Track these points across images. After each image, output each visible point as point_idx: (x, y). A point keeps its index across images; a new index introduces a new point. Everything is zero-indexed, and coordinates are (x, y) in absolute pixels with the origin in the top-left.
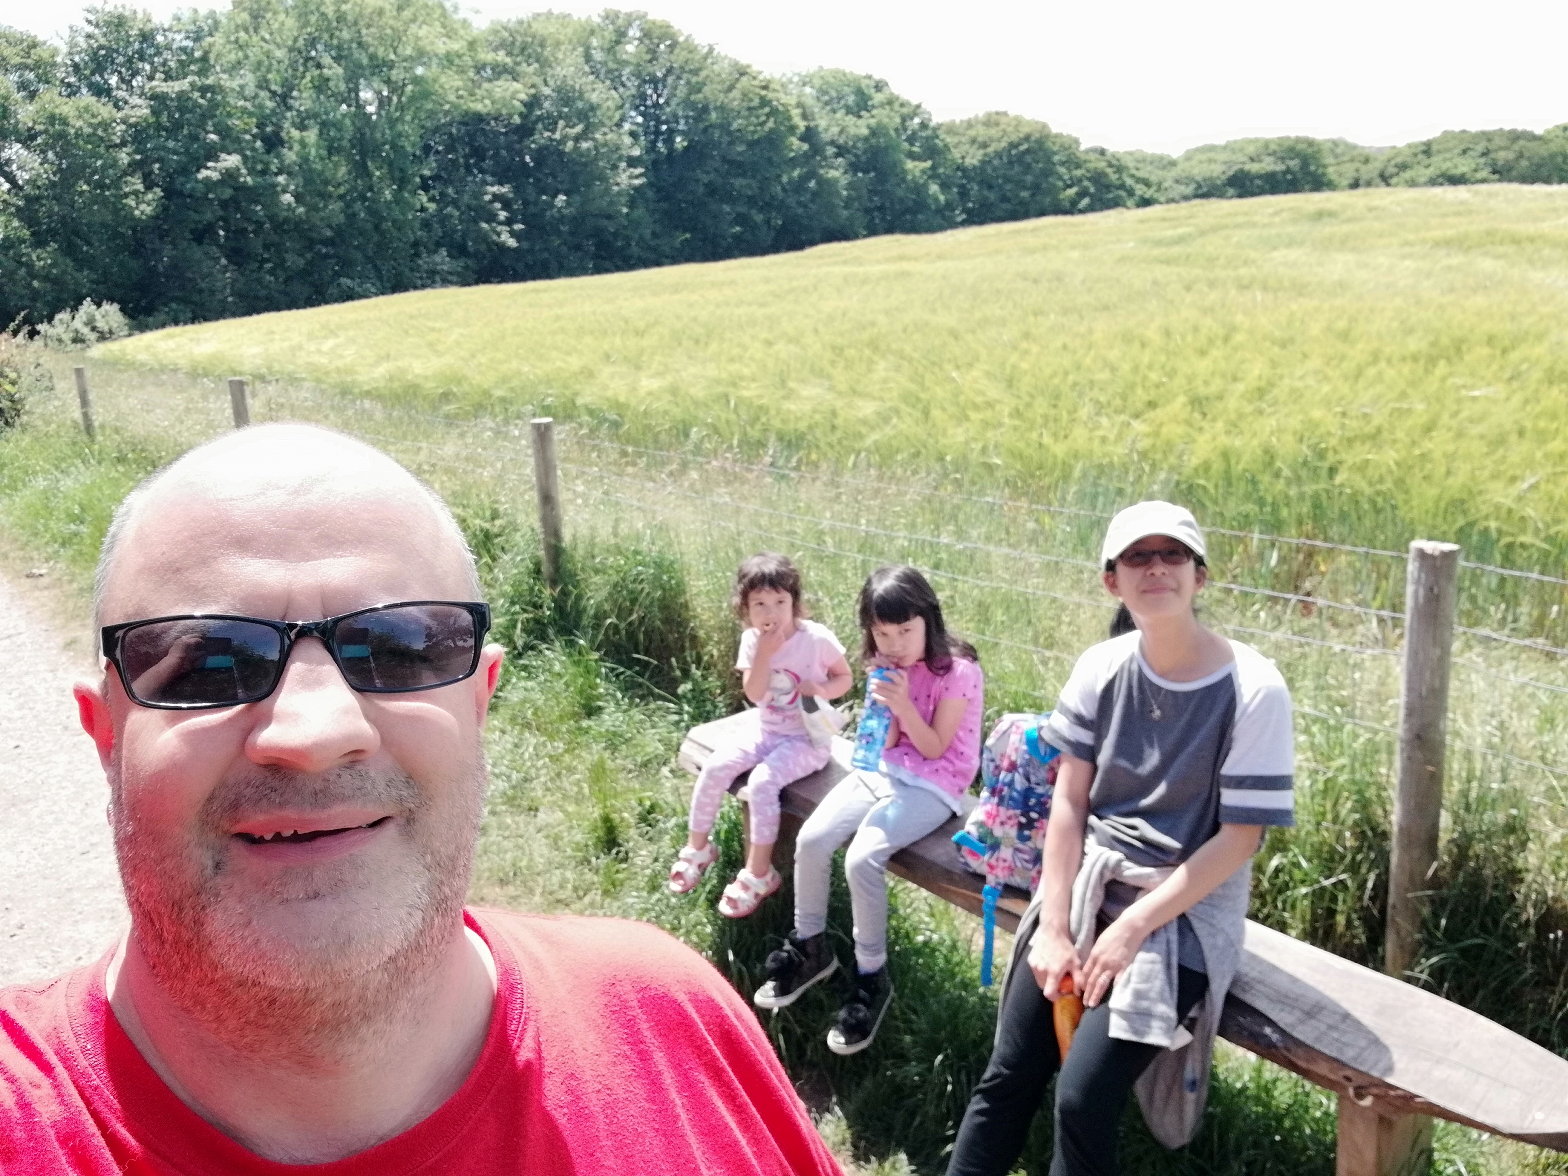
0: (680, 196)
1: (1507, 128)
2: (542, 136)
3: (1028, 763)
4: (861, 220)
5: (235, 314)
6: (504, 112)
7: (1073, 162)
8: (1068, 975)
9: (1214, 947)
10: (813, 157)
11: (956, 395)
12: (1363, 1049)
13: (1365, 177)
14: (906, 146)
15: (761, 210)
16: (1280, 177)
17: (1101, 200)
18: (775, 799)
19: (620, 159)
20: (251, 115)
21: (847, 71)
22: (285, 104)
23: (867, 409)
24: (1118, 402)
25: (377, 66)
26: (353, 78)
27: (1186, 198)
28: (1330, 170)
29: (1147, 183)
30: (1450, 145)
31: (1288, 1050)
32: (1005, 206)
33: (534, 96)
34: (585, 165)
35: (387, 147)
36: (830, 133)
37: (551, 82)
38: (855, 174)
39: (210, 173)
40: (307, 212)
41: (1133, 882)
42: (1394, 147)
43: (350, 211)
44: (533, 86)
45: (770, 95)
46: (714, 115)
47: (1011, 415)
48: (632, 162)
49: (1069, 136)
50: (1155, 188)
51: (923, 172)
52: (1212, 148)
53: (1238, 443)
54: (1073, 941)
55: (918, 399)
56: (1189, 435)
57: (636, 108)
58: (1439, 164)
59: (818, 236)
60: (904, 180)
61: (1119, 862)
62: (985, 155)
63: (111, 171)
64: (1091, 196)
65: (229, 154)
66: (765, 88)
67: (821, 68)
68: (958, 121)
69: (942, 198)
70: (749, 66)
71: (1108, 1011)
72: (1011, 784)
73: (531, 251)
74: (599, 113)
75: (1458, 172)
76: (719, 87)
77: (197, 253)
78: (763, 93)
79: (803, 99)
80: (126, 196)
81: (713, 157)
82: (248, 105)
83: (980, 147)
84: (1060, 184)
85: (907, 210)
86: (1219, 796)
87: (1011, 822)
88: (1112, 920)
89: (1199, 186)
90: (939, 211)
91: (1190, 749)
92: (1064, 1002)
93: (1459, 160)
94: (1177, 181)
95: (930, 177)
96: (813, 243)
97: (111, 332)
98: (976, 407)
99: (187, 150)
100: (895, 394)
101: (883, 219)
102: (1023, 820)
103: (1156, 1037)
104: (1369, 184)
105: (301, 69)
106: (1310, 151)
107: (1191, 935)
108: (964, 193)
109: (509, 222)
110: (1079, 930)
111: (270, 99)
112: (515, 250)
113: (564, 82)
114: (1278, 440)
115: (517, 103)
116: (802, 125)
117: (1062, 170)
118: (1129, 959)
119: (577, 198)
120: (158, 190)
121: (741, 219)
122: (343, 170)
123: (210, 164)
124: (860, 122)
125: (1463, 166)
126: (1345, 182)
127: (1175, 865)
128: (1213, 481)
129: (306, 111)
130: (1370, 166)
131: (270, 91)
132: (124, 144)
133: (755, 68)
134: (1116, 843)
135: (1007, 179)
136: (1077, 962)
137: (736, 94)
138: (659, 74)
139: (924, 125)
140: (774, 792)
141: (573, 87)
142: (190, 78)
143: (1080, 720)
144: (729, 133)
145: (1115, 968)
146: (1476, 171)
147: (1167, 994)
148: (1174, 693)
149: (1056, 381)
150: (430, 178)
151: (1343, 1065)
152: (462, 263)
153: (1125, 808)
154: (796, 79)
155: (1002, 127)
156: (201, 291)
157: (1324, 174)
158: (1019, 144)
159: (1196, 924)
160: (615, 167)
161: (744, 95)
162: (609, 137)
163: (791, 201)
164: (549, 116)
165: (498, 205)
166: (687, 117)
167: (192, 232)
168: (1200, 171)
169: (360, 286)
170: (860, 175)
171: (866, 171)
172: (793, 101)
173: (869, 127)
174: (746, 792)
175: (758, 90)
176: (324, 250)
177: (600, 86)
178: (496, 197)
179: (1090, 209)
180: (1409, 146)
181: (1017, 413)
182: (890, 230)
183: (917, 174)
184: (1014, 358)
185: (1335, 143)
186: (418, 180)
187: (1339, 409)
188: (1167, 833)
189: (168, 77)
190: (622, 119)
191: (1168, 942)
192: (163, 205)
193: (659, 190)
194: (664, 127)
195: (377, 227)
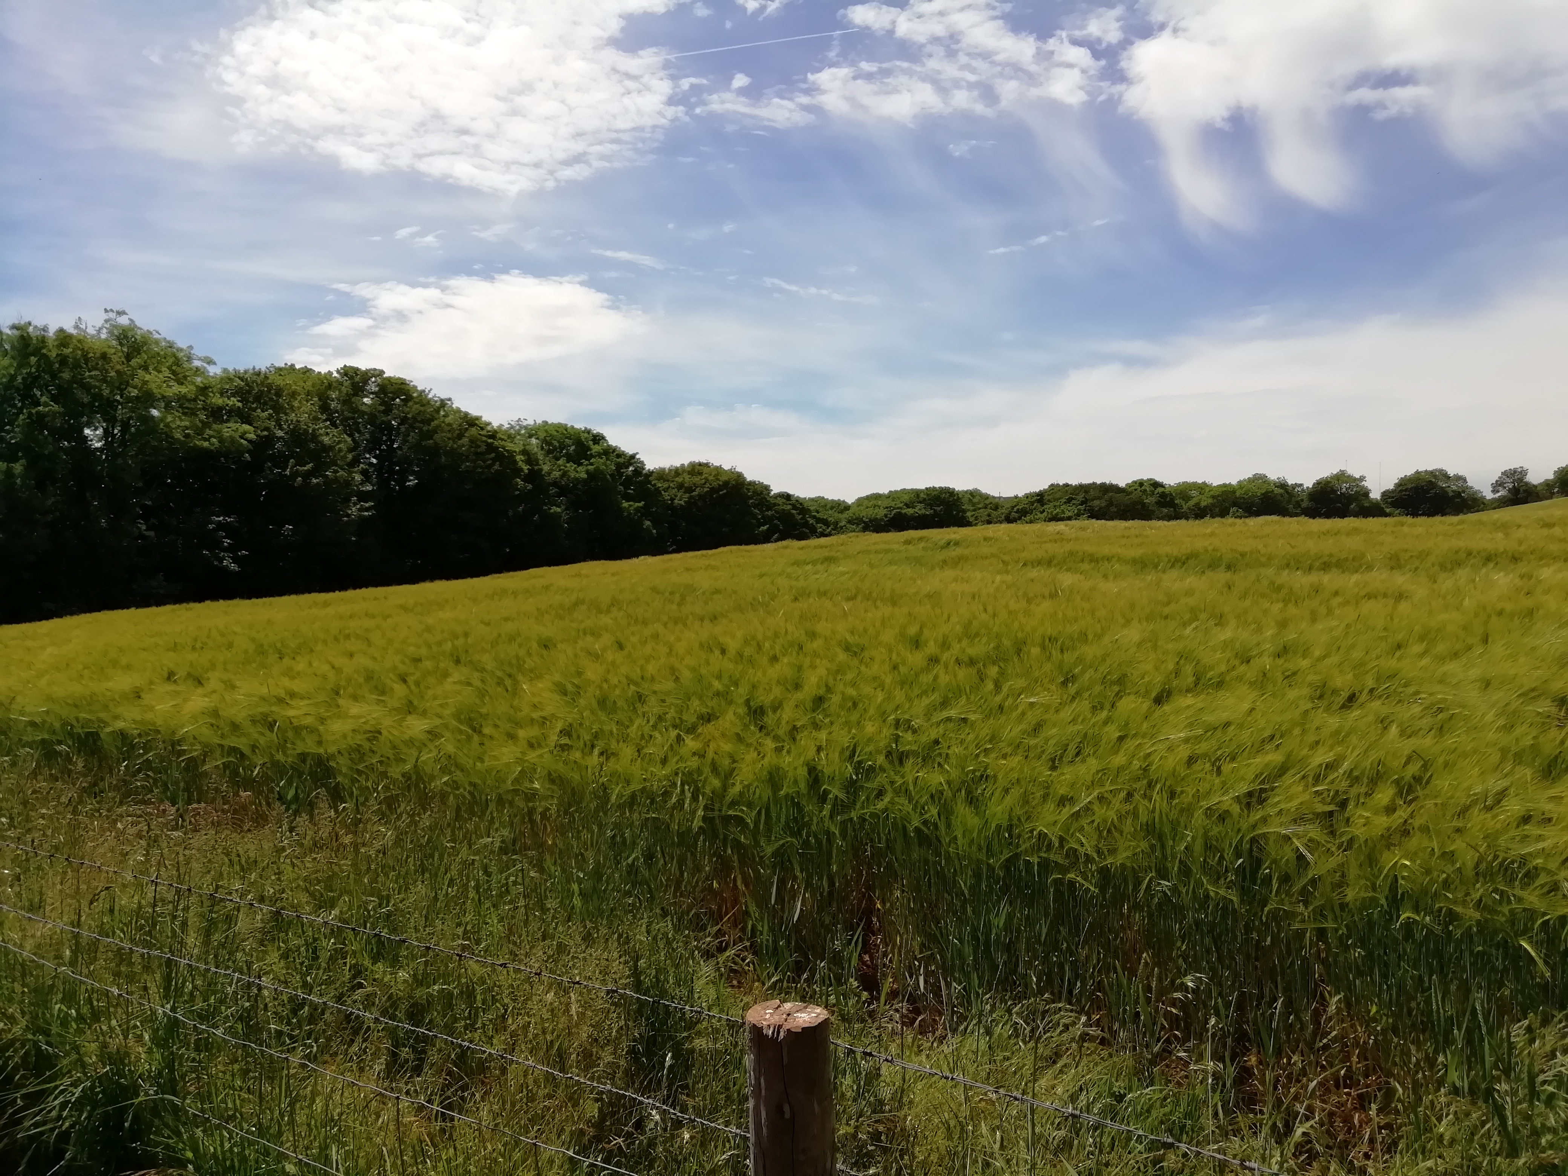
0: (410, 528)
2: (271, 473)
4: (582, 548)
6: (233, 450)
7: (765, 504)
10: (537, 495)
13: (995, 517)
14: (621, 488)
15: (487, 539)
17: (787, 533)
19: (351, 493)
21: (569, 426)
25: (100, 405)
26: (76, 416)
29: (825, 522)
33: (265, 438)
34: (315, 498)
35: (107, 479)
36: (552, 476)
37: (285, 426)
38: (576, 511)
42: (1016, 497)
43: (59, 538)
44: (266, 429)
45: (497, 443)
46: (443, 459)
48: (363, 496)
49: (761, 483)
50: (830, 525)
51: (637, 510)
53: (787, 761)
56: (738, 752)
57: (371, 451)
60: (620, 517)
64: (781, 530)
66: (490, 437)
69: (654, 532)
70: (479, 420)
73: (252, 574)
74: (330, 454)
76: (449, 435)
78: (490, 441)
79: (527, 447)
81: (443, 494)
83: (686, 492)
84: (755, 522)
85: (625, 541)
89: (866, 524)
90: (652, 540)
93: (1064, 507)
94: (847, 521)
95: (643, 515)
100: (451, 710)
101: (602, 548)
104: (998, 522)
106: (952, 499)
108: (673, 528)
109: (231, 549)
112: (235, 573)
113: (297, 426)
114: (826, 757)
115: (245, 443)
116: (526, 468)
117: (756, 511)
119: (304, 528)
124: (580, 469)
125: (1069, 512)
126: (979, 521)
133: (485, 418)
135: (710, 518)
137: (465, 440)
138: (394, 423)
139: (638, 472)
141: (306, 431)
144: (458, 474)
146: (1077, 512)
152: (178, 585)
154: (523, 431)
155: (705, 475)
157: (963, 515)
158: (720, 490)
160: (346, 501)
161: (471, 441)
162: (339, 475)
163: (516, 531)
164: (280, 455)
165: (222, 534)
166: (419, 460)
168: (867, 513)
170: (580, 511)
171: (585, 508)
172: (518, 449)
173: (587, 472)
175: (485, 439)
177: (335, 431)
178: (220, 526)
180: (1027, 496)
183: (632, 512)
185: (972, 494)
186: (138, 510)
190: (356, 460)
193: (387, 521)
194: (397, 468)
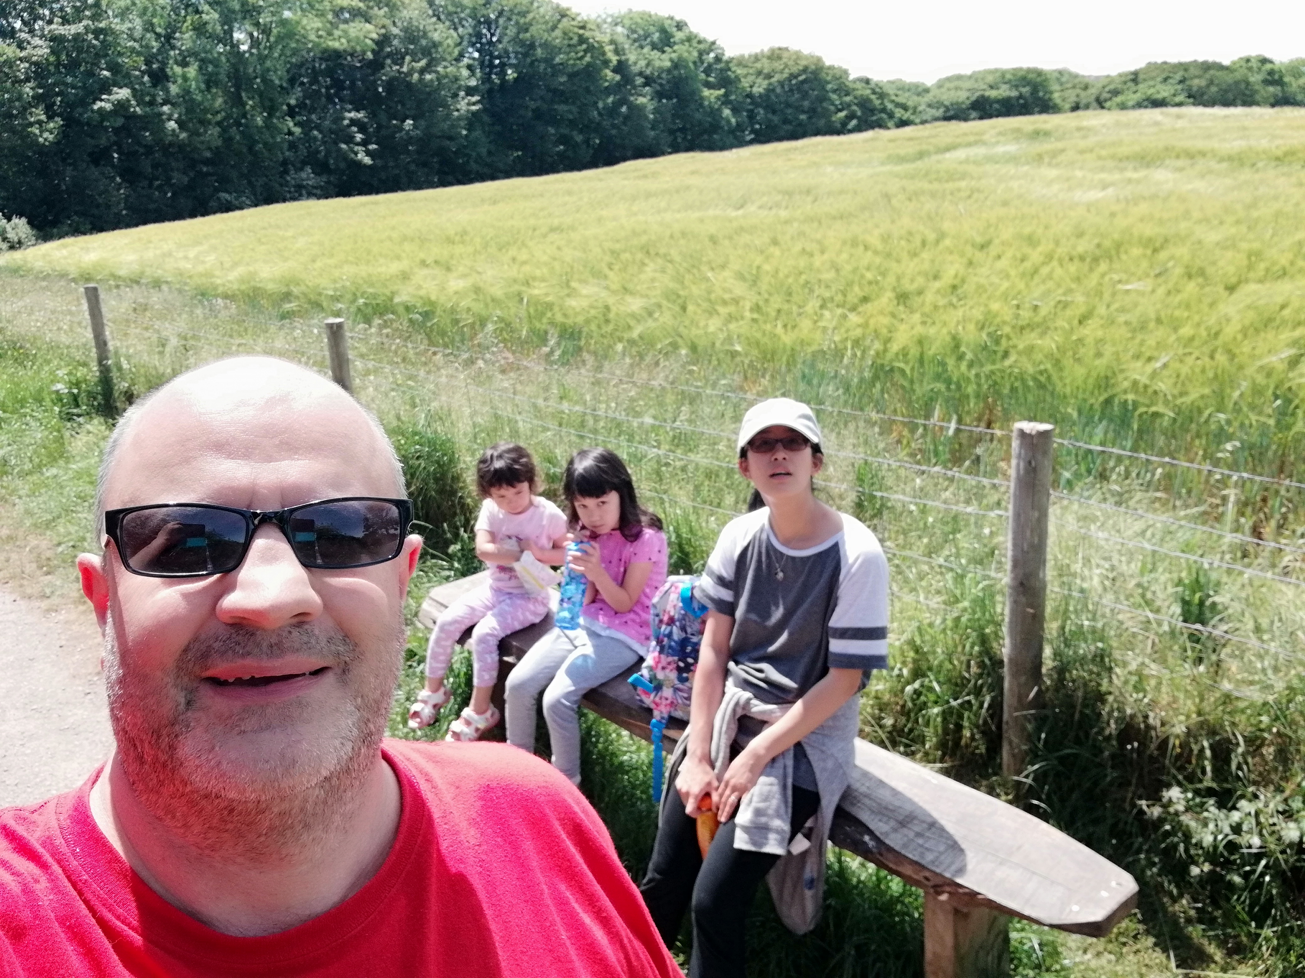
0: (511, 120)
1: (1201, 59)
2: (391, 70)
3: (683, 618)
4: (666, 139)
5: (128, 226)
6: (358, 48)
7: (843, 89)
8: (707, 795)
9: (824, 769)
10: (625, 86)
11: (709, 292)
12: (941, 853)
13: (1083, 102)
14: (703, 76)
15: (581, 131)
16: (1014, 102)
17: (866, 121)
18: (495, 648)
19: (459, 88)
20: (139, 54)
21: (653, 13)
22: (170, 44)
23: (635, 305)
24: (839, 298)
25: (248, 11)
26: (228, 20)
27: (937, 119)
28: (1056, 96)
29: (905, 108)
30: (1154, 74)
31: (881, 855)
32: (788, 127)
33: (384, 35)
34: (429, 94)
35: (258, 80)
36: (638, 66)
37: (399, 24)
38: (660, 101)
39: (104, 104)
40: (189, 136)
41: (760, 717)
42: (1108, 76)
43: (226, 136)
44: (384, 27)
45: (587, 34)
46: (539, 51)
47: (752, 310)
48: (470, 91)
49: (840, 68)
50: (911, 111)
51: (718, 98)
52: (959, 77)
53: (932, 331)
54: (713, 767)
55: (679, 296)
56: (893, 325)
57: (473, 45)
58: (1144, 90)
59: (629, 153)
60: (701, 105)
61: (749, 700)
62: (770, 84)
63: (17, 104)
64: (859, 118)
65: (121, 88)
66: (583, 28)
67: (630, 10)
68: (746, 56)
69: (733, 121)
70: (568, 9)
71: (734, 826)
72: (669, 636)
73: (385, 167)
74: (440, 49)
75: (1159, 96)
76: (544, 27)
77: (94, 172)
78: (581, 32)
79: (615, 37)
80: (31, 124)
81: (539, 87)
82: (136, 45)
83: (765, 79)
84: (832, 108)
85: (705, 131)
86: (828, 643)
87: (671, 667)
88: (743, 748)
89: (947, 109)
90: (732, 131)
91: (806, 606)
92: (704, 818)
93: (1160, 87)
94: (929, 106)
95: (723, 103)
96: (625, 159)
97: (20, 242)
98: (725, 303)
99: (85, 84)
100: (658, 292)
101: (684, 139)
102: (682, 664)
103: (773, 847)
104: (1087, 107)
105: (183, 13)
106: (1039, 79)
107: (805, 760)
108: (752, 116)
109: (364, 143)
110: (717, 759)
111: (156, 41)
112: (369, 167)
113: (410, 23)
114: (964, 328)
115: (369, 42)
116: (614, 59)
117: (834, 97)
118: (753, 782)
119: (423, 123)
120: (59, 121)
121: (564, 140)
122: (220, 101)
123: (104, 97)
124: (664, 56)
125: (1164, 92)
126: (1067, 106)
127: (793, 702)
128: (911, 364)
129: (187, 50)
130: (1090, 91)
131: (156, 33)
132: (28, 80)
133: (574, 10)
134: (746, 684)
135: (788, 105)
136: (715, 784)
137: (558, 33)
138: (492, 16)
139: (718, 59)
140: (494, 643)
141: (417, 27)
142: (85, 22)
143: (721, 581)
144: (553, 66)
145: (741, 790)
146: (1174, 95)
147: (782, 811)
148: (793, 559)
149: (790, 280)
150: (296, 106)
151: (923, 867)
152: (324, 178)
153: (756, 654)
154: (609, 20)
155: (785, 60)
156: (98, 206)
157: (1050, 99)
158: (799, 75)
159: (809, 751)
160: (455, 95)
161: (565, 33)
162: (449, 70)
163: (606, 123)
164: (398, 52)
165: (355, 129)
166: (516, 53)
167: (90, 155)
168: (949, 97)
169: (236, 199)
170: (664, 101)
171: (669, 98)
172: (606, 39)
173: (671, 60)
174: (472, 642)
175: (576, 30)
176: (205, 169)
177: (440, 26)
178: (353, 122)
179: (858, 129)
180: (1120, 75)
181: (757, 308)
182: (689, 148)
183: (713, 100)
184: (759, 260)
185: (1061, 73)
186: (285, 107)
187: (1015, 302)
188: (787, 675)
189: (65, 21)
190: (461, 55)
191: (785, 767)
192: (63, 132)
193: (493, 115)
194: (497, 62)
195: (251, 149)
